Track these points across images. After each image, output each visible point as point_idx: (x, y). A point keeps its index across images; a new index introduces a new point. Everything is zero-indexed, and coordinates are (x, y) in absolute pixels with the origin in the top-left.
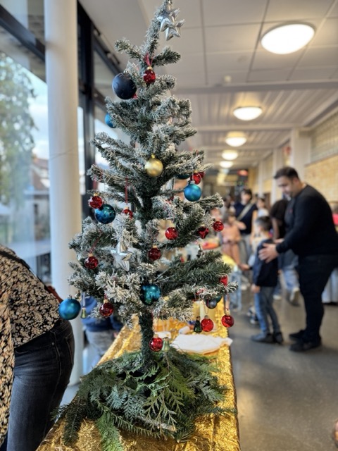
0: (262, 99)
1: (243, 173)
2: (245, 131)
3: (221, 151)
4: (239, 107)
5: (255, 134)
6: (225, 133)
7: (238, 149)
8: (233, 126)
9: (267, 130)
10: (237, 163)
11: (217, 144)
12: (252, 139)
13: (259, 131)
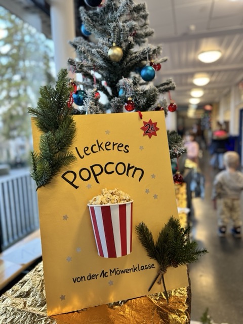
0: (220, 44)
1: (208, 108)
2: (208, 72)
3: (190, 90)
4: (203, 52)
5: (216, 74)
6: (192, 75)
7: (203, 88)
8: (199, 69)
9: (226, 71)
10: (203, 100)
11: (187, 84)
12: (214, 78)
13: (219, 71)
